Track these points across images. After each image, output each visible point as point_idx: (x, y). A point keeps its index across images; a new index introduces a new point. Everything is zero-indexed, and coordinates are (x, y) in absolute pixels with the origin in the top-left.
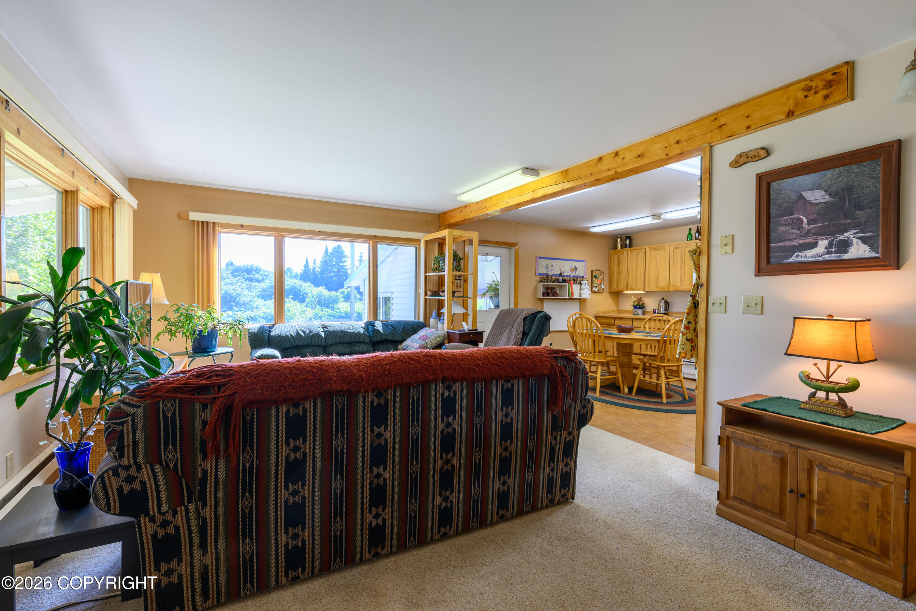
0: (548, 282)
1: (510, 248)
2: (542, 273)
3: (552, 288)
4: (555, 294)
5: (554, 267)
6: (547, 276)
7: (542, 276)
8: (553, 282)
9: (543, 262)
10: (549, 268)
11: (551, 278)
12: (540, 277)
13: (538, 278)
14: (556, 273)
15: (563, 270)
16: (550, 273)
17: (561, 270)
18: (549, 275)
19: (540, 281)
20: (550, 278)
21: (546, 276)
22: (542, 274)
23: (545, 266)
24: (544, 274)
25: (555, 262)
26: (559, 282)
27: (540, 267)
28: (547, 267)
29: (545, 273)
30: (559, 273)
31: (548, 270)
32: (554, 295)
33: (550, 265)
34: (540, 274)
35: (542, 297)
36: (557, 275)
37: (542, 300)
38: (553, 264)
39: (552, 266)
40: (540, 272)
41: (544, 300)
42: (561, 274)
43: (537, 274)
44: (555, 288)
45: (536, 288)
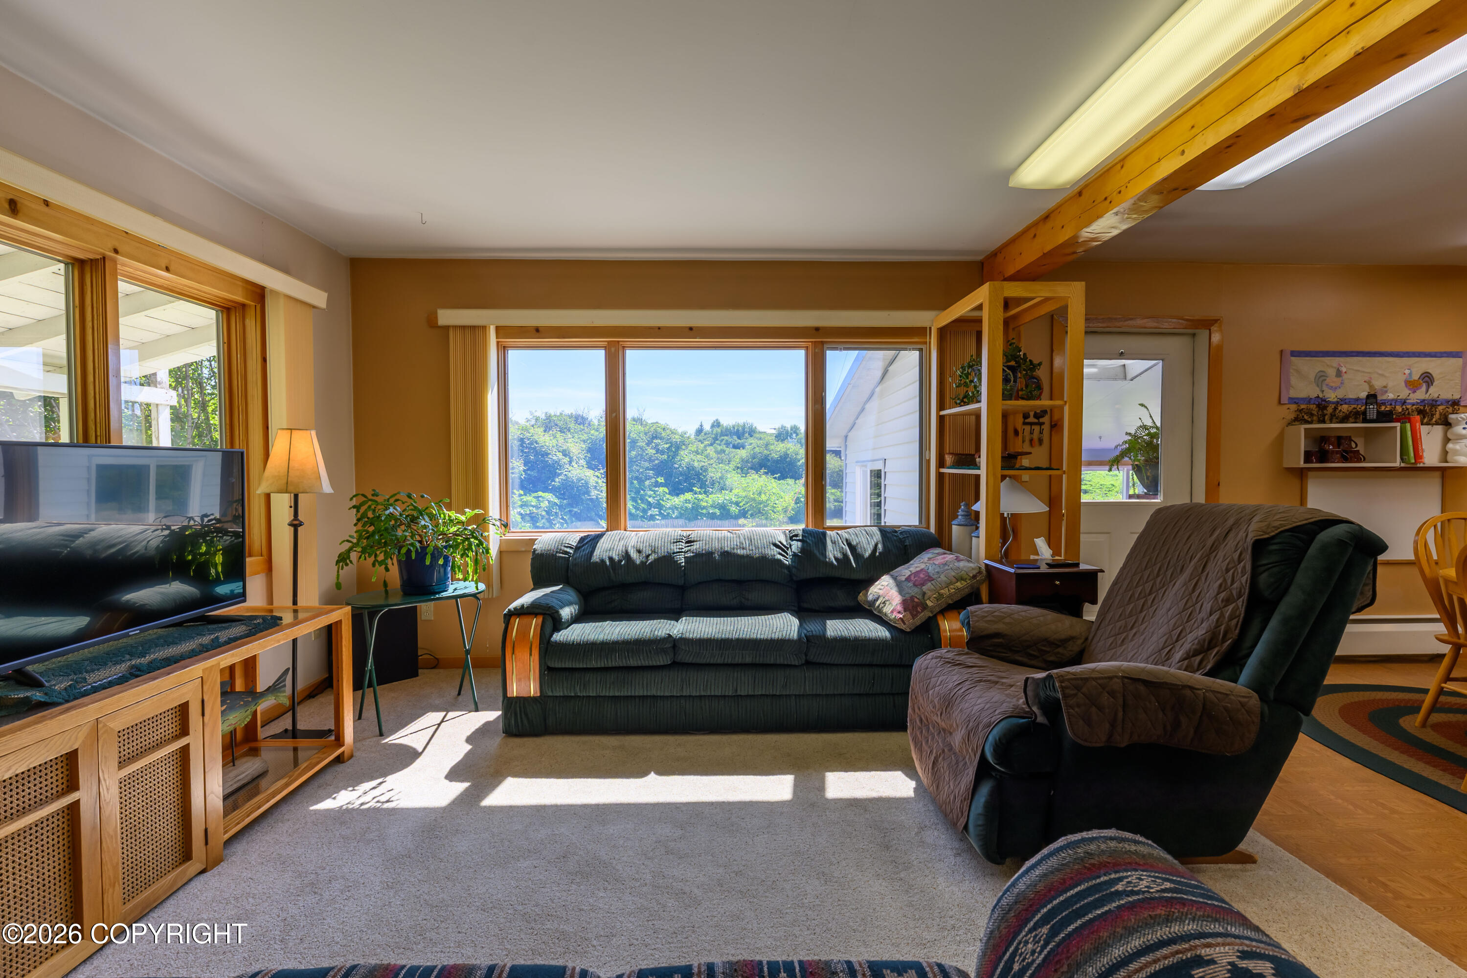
0: (1324, 422)
1: (1194, 335)
2: (1303, 394)
3: (1339, 439)
4: (1350, 455)
5: (1345, 376)
6: (1322, 404)
7: (1303, 406)
8: (1344, 419)
9: (1309, 367)
10: (1328, 381)
11: (1335, 409)
12: (1294, 407)
13: (1288, 411)
14: (1352, 396)
15: (1378, 384)
16: (1332, 396)
17: (1371, 386)
18: (1329, 402)
19: (1296, 419)
20: (1330, 410)
21: (1318, 406)
22: (1303, 399)
23: (1312, 376)
24: (1309, 400)
25: (1346, 364)
26: (1365, 421)
27: (1294, 380)
28: (1321, 378)
29: (1313, 395)
30: (1364, 395)
31: (1325, 388)
32: (1346, 460)
33: (1331, 372)
34: (1293, 401)
35: (1302, 464)
36: (1358, 399)
37: (1301, 474)
38: (1344, 370)
39: (1339, 374)
40: (1293, 394)
41: (1310, 474)
42: (1372, 397)
43: (1284, 400)
44: (1349, 439)
45: (1280, 439)
